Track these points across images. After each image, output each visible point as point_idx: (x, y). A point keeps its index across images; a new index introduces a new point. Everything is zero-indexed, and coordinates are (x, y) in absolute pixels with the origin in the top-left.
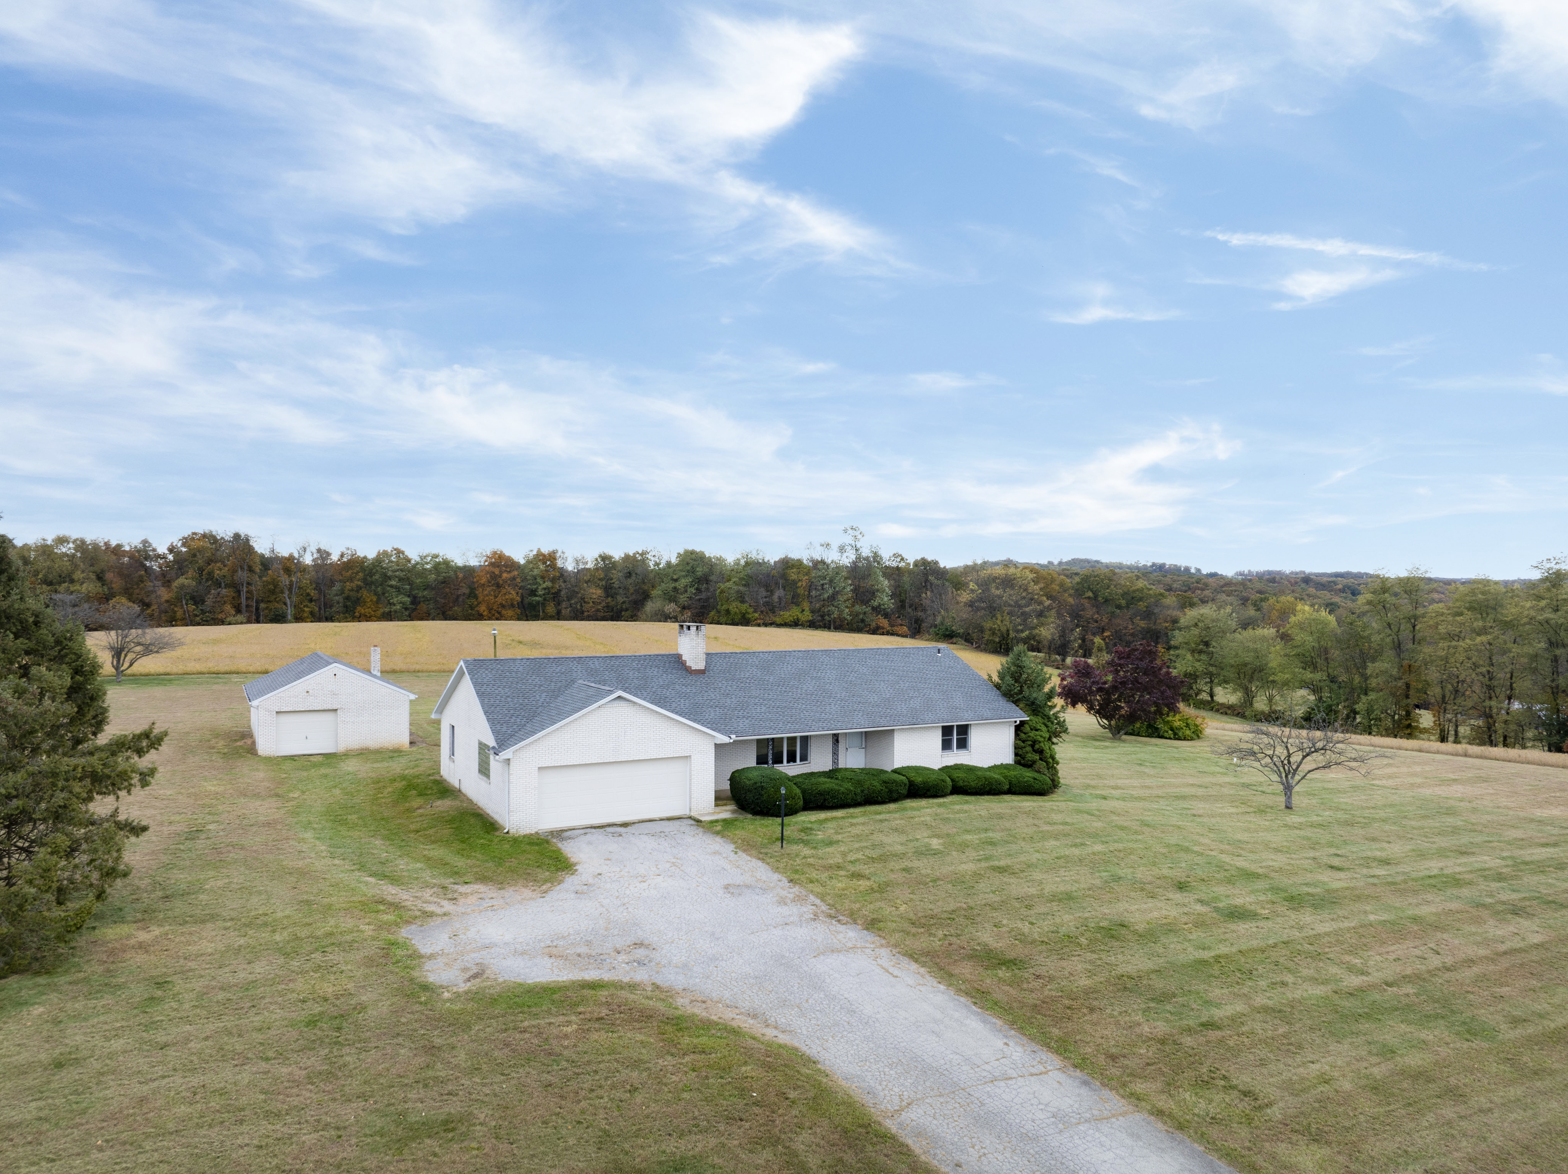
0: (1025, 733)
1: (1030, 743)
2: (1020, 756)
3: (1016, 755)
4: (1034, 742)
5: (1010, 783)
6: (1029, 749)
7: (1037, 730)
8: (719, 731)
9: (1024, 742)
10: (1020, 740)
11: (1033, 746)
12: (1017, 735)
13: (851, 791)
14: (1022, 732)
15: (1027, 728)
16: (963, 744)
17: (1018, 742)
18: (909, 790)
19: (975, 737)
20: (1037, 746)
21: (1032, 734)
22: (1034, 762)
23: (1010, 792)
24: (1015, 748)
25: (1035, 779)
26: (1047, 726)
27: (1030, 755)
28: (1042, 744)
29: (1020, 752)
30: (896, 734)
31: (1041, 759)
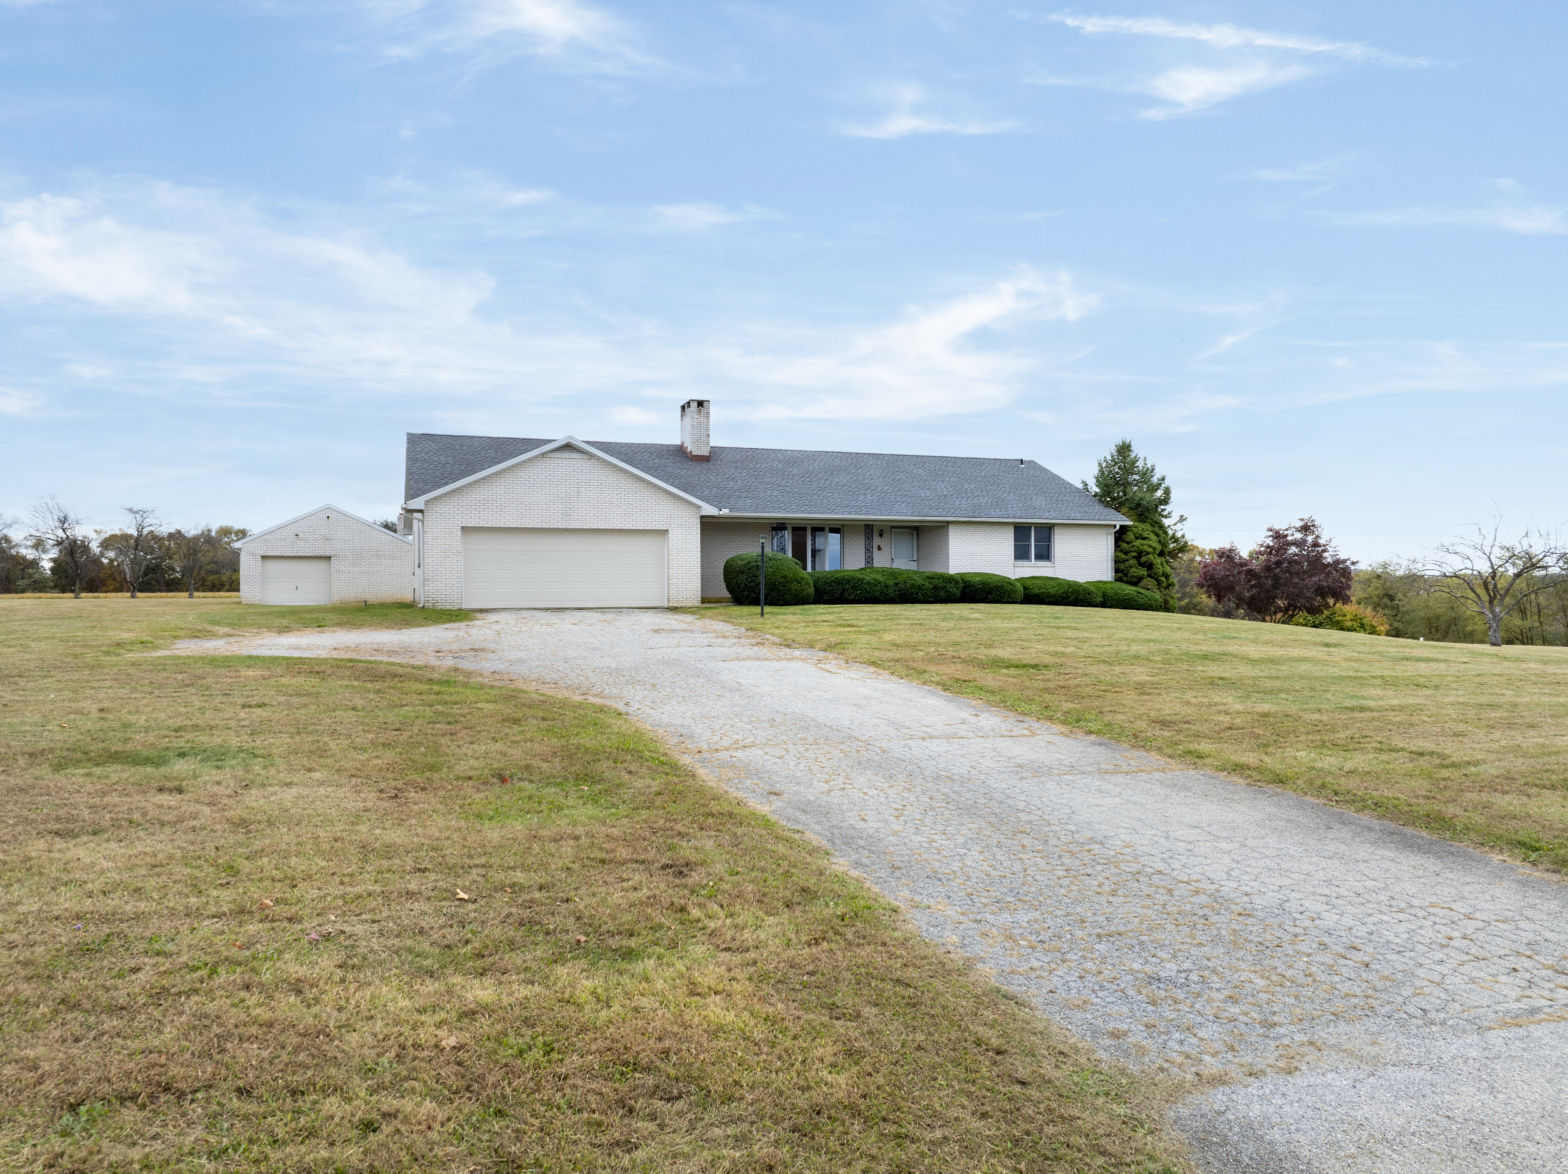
0: (1128, 543)
1: (1134, 554)
2: (1122, 571)
3: (1117, 571)
4: (1140, 554)
5: (1104, 596)
6: (1133, 562)
7: (1144, 539)
8: (708, 502)
9: (1126, 553)
10: (1121, 551)
11: (1138, 558)
12: (1117, 546)
13: (880, 582)
14: (1124, 541)
15: (1130, 536)
16: (1045, 554)
17: (1119, 554)
18: (963, 592)
19: (1061, 544)
20: (1144, 559)
21: (1138, 543)
22: (1141, 579)
23: (1104, 605)
24: (1116, 562)
25: (1139, 593)
26: (1157, 535)
27: (1134, 569)
28: (1151, 556)
29: (1122, 567)
30: (950, 526)
31: (1149, 576)
